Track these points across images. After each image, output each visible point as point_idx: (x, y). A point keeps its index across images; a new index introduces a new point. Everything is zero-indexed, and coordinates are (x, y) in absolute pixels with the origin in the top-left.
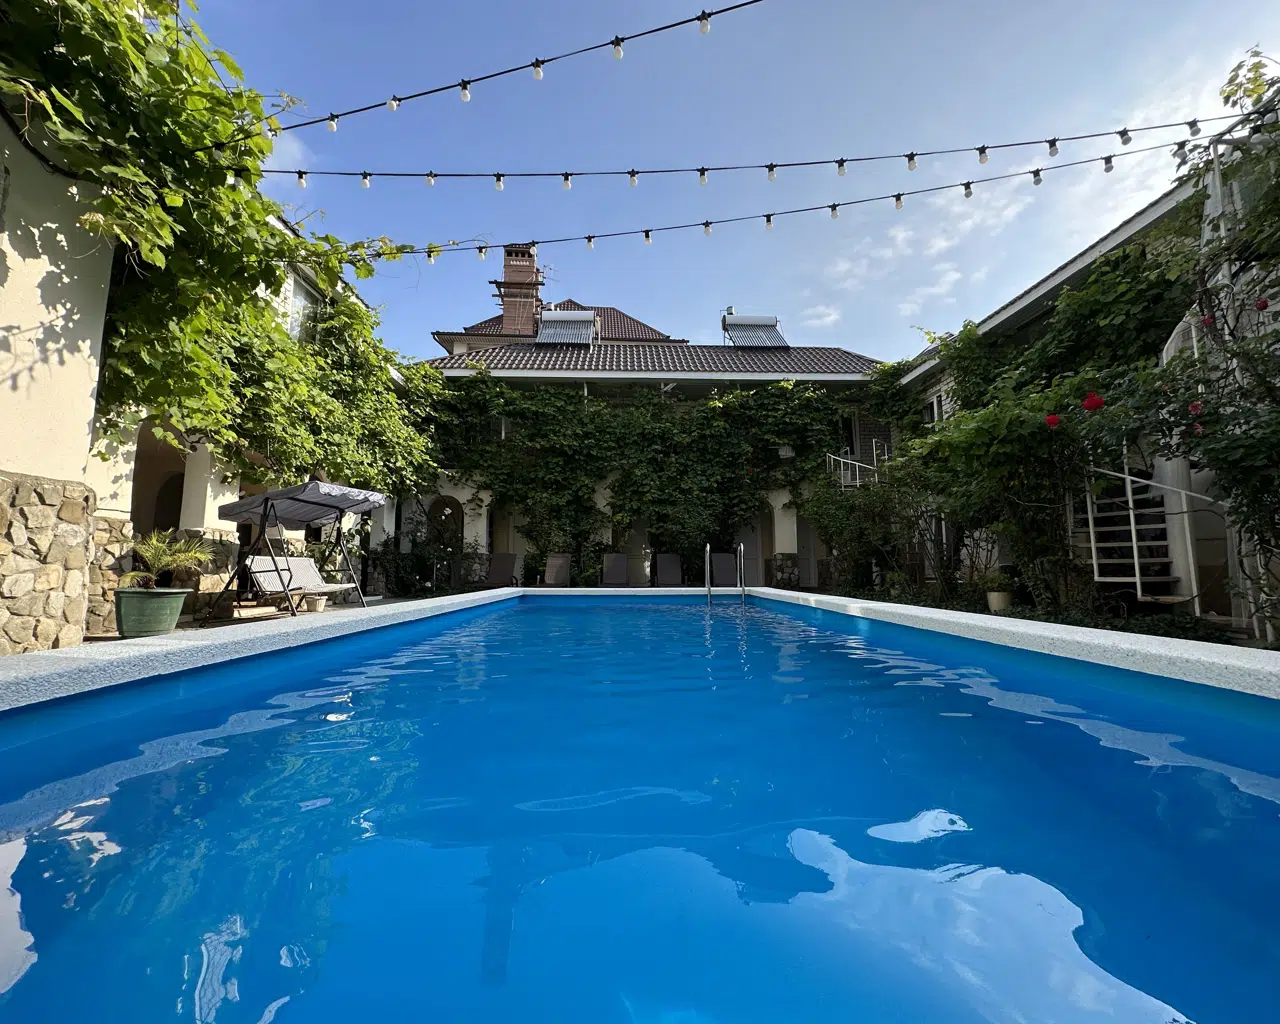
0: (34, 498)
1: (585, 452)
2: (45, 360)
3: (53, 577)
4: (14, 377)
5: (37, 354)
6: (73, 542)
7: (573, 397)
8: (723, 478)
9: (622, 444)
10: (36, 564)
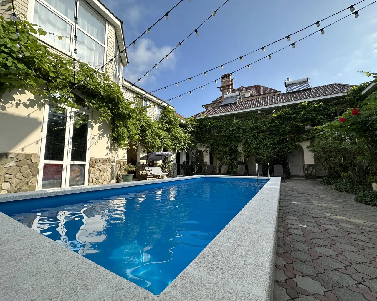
0: (99, 161)
1: (233, 135)
2: (99, 139)
3: (102, 174)
4: (95, 143)
5: (98, 139)
6: (105, 168)
7: (230, 119)
8: (279, 139)
9: (245, 131)
10: (100, 172)
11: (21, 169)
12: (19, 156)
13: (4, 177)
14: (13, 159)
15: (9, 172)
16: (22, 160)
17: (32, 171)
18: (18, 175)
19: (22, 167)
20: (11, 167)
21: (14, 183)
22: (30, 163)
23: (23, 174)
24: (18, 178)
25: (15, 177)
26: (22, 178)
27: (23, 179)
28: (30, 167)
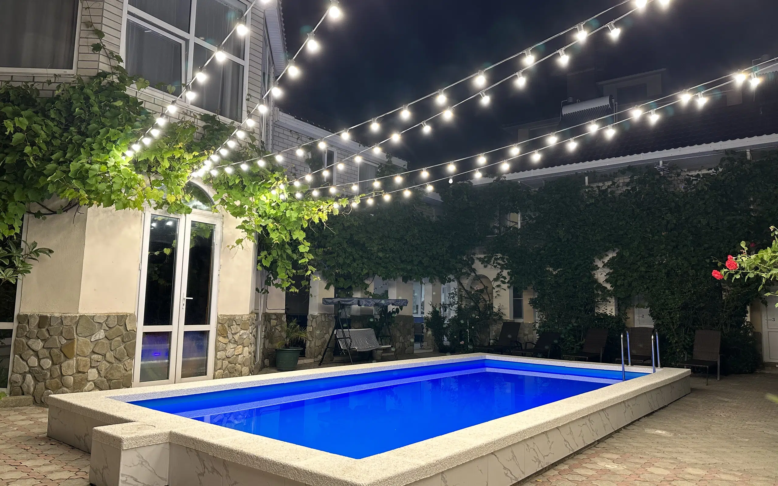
0: (234, 323)
3: (240, 350)
6: (245, 337)
10: (235, 346)
11: (113, 343)
12: (109, 319)
13: (91, 359)
14: (102, 325)
15: (97, 349)
16: (113, 327)
17: (126, 346)
18: (108, 355)
19: (113, 340)
20: (100, 341)
21: (103, 370)
22: (124, 332)
23: (115, 352)
24: (108, 360)
25: (104, 359)
26: (113, 360)
27: (114, 362)
28: (125, 340)
